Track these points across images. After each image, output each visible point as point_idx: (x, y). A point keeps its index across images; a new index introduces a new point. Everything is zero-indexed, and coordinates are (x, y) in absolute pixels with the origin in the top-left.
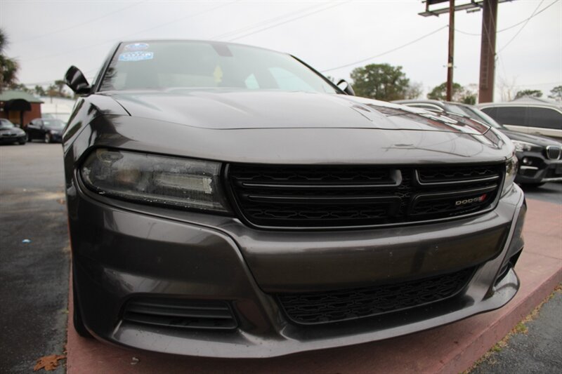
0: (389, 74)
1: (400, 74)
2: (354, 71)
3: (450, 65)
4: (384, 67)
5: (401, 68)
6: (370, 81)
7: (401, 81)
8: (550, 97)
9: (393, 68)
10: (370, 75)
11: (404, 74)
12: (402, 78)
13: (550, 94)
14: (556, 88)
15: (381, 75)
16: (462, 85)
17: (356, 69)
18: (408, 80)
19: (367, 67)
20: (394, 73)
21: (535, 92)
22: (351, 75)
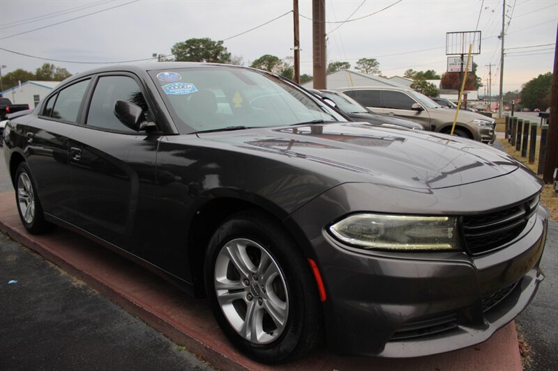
0: (212, 49)
1: (222, 48)
2: (175, 46)
3: (296, 48)
4: (205, 41)
5: (222, 42)
6: (191, 55)
7: (222, 55)
8: (356, 68)
9: (214, 42)
10: (192, 50)
11: (226, 48)
12: (223, 53)
13: (357, 65)
14: (360, 60)
15: (203, 50)
16: (279, 58)
17: (177, 44)
18: (230, 54)
19: (187, 42)
20: (216, 47)
21: (344, 63)
22: (173, 51)
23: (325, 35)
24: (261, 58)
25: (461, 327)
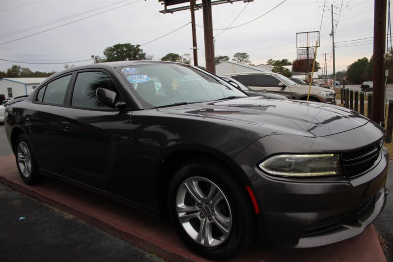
0: (132, 51)
1: (139, 50)
2: (106, 50)
3: (195, 48)
4: (127, 46)
5: (139, 46)
6: (118, 55)
7: (140, 55)
8: (233, 60)
9: (134, 46)
10: (118, 52)
11: (142, 50)
12: (140, 53)
13: (234, 58)
14: (236, 54)
15: (125, 51)
16: (180, 55)
17: (108, 48)
18: (145, 54)
19: (115, 46)
20: (135, 49)
21: (225, 57)
22: (104, 53)
23: (213, 38)
24: (167, 56)
25: (344, 226)
